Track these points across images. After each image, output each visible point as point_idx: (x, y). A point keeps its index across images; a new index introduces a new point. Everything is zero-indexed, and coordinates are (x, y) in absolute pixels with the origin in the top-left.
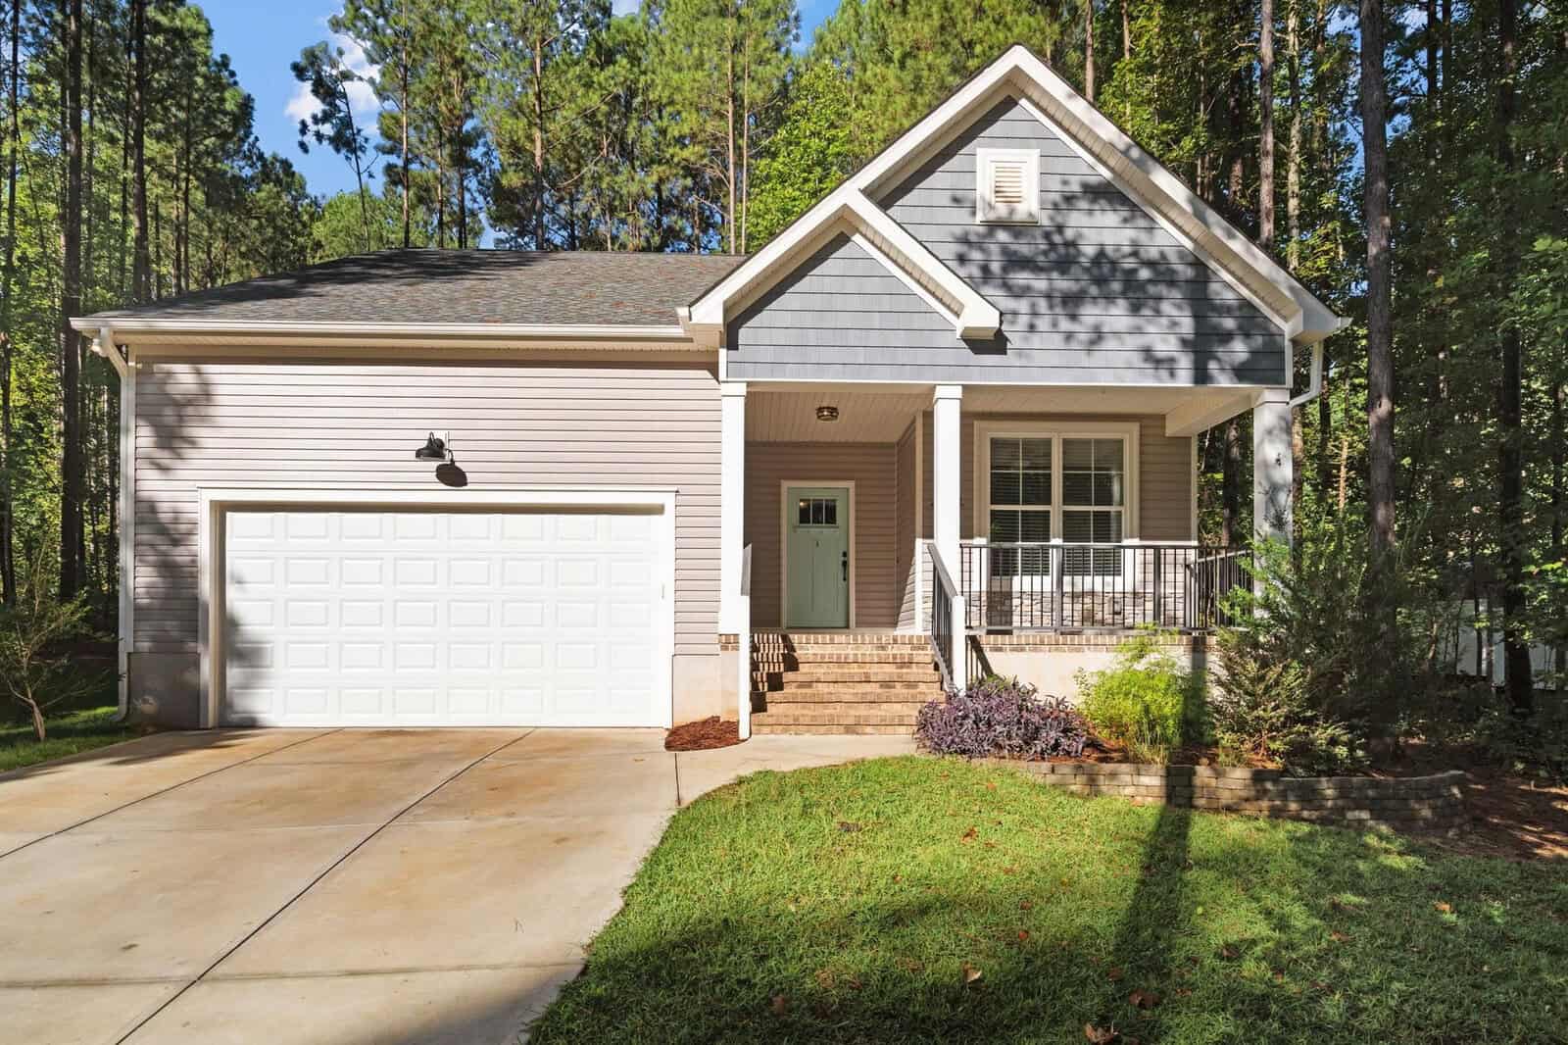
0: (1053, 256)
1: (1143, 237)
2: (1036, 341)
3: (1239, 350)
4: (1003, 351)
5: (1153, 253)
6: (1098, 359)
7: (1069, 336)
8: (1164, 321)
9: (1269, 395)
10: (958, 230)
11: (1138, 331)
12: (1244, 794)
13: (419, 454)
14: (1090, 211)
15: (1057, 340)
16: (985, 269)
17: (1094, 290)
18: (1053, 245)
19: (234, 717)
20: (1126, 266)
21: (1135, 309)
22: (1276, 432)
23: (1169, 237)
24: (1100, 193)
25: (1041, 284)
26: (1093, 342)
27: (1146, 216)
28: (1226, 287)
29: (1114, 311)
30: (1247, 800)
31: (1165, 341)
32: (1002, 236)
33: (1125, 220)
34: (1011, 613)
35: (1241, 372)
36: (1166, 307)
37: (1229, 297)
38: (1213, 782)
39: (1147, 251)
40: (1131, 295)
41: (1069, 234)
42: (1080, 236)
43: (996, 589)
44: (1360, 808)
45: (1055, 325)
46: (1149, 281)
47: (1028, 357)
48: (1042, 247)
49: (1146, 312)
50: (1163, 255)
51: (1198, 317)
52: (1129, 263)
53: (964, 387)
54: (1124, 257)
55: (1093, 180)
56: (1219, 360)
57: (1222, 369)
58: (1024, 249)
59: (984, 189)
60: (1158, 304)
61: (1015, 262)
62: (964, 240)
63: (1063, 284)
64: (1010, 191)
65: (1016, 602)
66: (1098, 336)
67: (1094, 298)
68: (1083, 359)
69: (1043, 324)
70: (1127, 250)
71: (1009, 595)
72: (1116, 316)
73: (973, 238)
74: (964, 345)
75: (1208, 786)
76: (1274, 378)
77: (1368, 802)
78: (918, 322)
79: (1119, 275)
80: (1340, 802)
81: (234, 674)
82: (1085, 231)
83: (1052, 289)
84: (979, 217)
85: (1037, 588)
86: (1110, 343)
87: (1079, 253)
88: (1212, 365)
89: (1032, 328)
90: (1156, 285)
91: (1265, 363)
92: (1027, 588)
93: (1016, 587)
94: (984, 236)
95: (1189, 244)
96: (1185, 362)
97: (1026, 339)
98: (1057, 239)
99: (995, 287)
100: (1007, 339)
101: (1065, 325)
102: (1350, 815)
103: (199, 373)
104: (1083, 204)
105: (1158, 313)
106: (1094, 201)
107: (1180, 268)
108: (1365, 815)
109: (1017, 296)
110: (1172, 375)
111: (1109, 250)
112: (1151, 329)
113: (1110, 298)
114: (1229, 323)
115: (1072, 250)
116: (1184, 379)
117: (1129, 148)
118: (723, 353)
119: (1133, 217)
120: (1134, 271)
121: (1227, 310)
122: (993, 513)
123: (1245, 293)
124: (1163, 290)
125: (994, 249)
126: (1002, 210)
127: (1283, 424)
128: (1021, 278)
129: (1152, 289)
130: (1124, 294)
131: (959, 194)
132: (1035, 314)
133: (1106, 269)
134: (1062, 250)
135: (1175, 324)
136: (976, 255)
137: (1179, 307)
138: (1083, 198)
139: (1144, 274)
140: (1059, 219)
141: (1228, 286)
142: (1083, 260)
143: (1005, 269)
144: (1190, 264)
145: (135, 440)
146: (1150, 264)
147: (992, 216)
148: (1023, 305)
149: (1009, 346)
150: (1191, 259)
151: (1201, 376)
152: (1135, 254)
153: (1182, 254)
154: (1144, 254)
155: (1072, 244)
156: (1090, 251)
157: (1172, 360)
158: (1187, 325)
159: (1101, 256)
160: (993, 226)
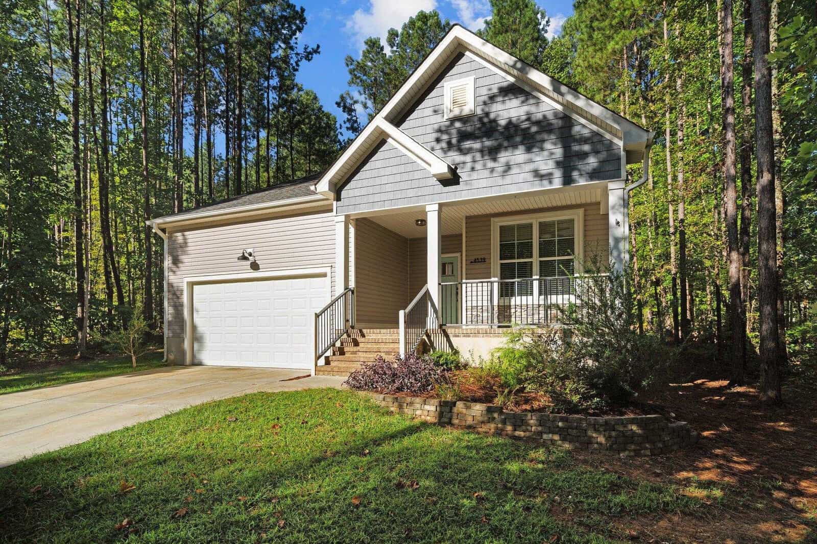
0: (483, 129)
1: (533, 109)
2: (475, 175)
3: (592, 162)
4: (458, 183)
5: (539, 116)
6: (508, 179)
7: (492, 170)
8: (546, 153)
9: (612, 185)
10: (436, 126)
11: (531, 161)
12: (480, 419)
13: (238, 259)
14: (503, 102)
15: (486, 173)
16: (449, 143)
17: (506, 144)
18: (483, 124)
19: (196, 361)
20: (523, 127)
21: (529, 150)
22: (617, 207)
23: (549, 106)
24: (508, 91)
25: (477, 145)
26: (505, 171)
27: (535, 97)
28: (583, 127)
29: (517, 152)
30: (483, 422)
31: (546, 164)
32: (458, 125)
33: (523, 102)
34: (510, 316)
35: (594, 175)
36: (548, 146)
37: (586, 132)
38: (464, 411)
39: (536, 116)
40: (526, 142)
41: (492, 116)
42: (498, 116)
43: (501, 304)
44: (553, 433)
45: (484, 165)
46: (536, 132)
47: (471, 184)
48: (478, 126)
49: (535, 150)
50: (545, 117)
51: (566, 148)
52: (525, 125)
53: (439, 204)
54: (522, 122)
55: (505, 84)
56: (579, 170)
57: (581, 175)
58: (469, 129)
59: (447, 102)
60: (542, 145)
61: (464, 136)
62: (440, 131)
63: (488, 143)
64: (460, 100)
65: (513, 311)
66: (508, 167)
67: (506, 147)
68: (500, 181)
69: (478, 166)
70: (524, 118)
71: (509, 307)
72: (518, 155)
73: (443, 129)
74: (439, 183)
75: (461, 413)
76: (615, 175)
77: (557, 429)
78: (417, 175)
79: (520, 132)
80: (540, 429)
81: (196, 346)
82: (501, 113)
83: (483, 147)
84: (446, 117)
85: (524, 303)
86: (514, 170)
87: (498, 125)
88: (575, 174)
89: (473, 169)
90: (541, 134)
91: (609, 167)
92: (518, 303)
93: (513, 303)
94: (448, 127)
95: (559, 108)
96: (558, 174)
97: (470, 175)
98: (486, 120)
99: (454, 151)
100: (460, 177)
101: (490, 164)
102: (545, 436)
103: (183, 235)
104: (500, 99)
105: (542, 149)
106: (505, 96)
107: (554, 121)
108: (556, 437)
109: (465, 154)
110: (551, 182)
111: (514, 120)
112: (538, 159)
113: (515, 146)
114: (586, 148)
115: (494, 124)
116: (557, 183)
117: (516, 63)
118: (335, 203)
119: (527, 99)
120: (529, 128)
121: (584, 140)
122: (502, 264)
123: (595, 128)
124: (545, 136)
125: (454, 132)
126: (456, 112)
127: (622, 202)
128: (467, 144)
129: (538, 137)
130: (522, 143)
131: (436, 108)
132: (474, 161)
133: (512, 130)
134: (488, 126)
135: (552, 154)
136: (445, 137)
137: (555, 144)
138: (499, 95)
139: (534, 129)
140: (487, 110)
141: (584, 126)
142: (499, 128)
143: (459, 141)
144: (561, 118)
145: (167, 262)
146: (538, 123)
147: (451, 115)
148: (468, 158)
149: (461, 180)
150: (561, 115)
151: (568, 180)
152: (528, 119)
153: (556, 114)
154: (534, 118)
155: (494, 121)
156: (503, 122)
157: (551, 174)
158: (559, 152)
159: (510, 123)
160: (453, 121)
